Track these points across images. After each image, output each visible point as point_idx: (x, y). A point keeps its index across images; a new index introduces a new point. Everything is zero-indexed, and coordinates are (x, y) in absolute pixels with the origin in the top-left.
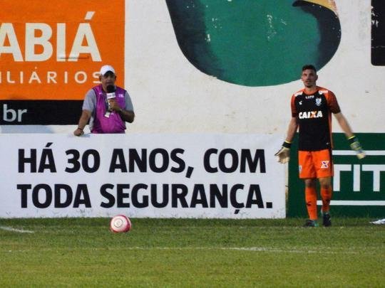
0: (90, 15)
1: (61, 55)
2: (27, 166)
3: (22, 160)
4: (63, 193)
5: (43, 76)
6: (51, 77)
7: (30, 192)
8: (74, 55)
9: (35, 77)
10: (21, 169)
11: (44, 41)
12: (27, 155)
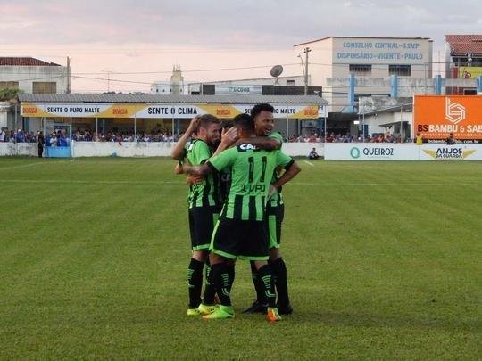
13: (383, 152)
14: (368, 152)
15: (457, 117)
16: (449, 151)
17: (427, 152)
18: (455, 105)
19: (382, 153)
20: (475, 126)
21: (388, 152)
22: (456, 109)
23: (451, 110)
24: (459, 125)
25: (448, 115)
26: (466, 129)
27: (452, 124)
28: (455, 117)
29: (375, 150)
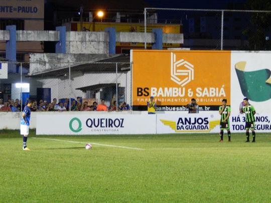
0: (223, 86)
1: (217, 95)
2: (234, 121)
3: (233, 119)
4: (242, 127)
5: (213, 100)
6: (215, 100)
7: (235, 127)
8: (220, 95)
9: (212, 100)
10: (233, 121)
11: (214, 92)
12: (234, 118)
13: (110, 123)
14: (92, 123)
15: (185, 77)
16: (193, 121)
17: (165, 123)
18: (182, 62)
19: (110, 125)
20: (206, 89)
21: (117, 123)
22: (183, 67)
23: (177, 68)
24: (187, 87)
25: (174, 75)
26: (195, 92)
27: (178, 86)
28: (182, 78)
29: (100, 121)
